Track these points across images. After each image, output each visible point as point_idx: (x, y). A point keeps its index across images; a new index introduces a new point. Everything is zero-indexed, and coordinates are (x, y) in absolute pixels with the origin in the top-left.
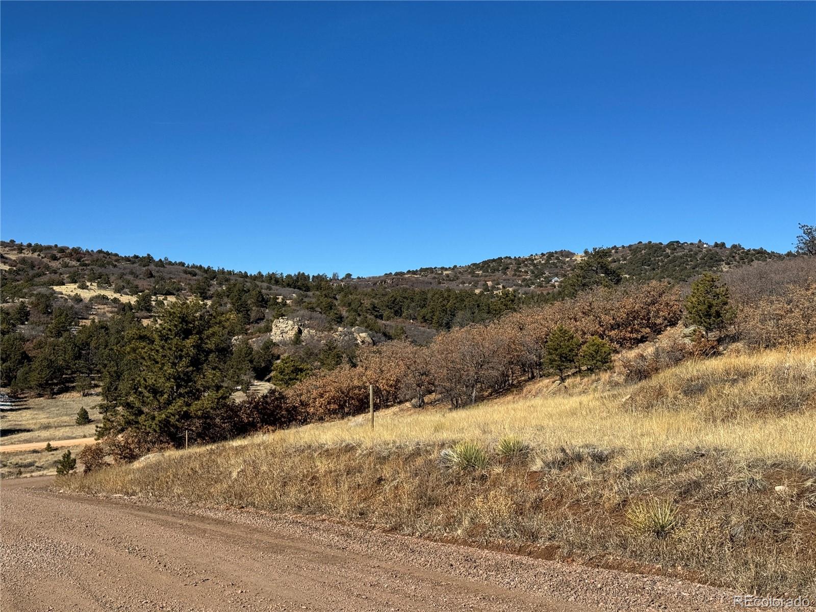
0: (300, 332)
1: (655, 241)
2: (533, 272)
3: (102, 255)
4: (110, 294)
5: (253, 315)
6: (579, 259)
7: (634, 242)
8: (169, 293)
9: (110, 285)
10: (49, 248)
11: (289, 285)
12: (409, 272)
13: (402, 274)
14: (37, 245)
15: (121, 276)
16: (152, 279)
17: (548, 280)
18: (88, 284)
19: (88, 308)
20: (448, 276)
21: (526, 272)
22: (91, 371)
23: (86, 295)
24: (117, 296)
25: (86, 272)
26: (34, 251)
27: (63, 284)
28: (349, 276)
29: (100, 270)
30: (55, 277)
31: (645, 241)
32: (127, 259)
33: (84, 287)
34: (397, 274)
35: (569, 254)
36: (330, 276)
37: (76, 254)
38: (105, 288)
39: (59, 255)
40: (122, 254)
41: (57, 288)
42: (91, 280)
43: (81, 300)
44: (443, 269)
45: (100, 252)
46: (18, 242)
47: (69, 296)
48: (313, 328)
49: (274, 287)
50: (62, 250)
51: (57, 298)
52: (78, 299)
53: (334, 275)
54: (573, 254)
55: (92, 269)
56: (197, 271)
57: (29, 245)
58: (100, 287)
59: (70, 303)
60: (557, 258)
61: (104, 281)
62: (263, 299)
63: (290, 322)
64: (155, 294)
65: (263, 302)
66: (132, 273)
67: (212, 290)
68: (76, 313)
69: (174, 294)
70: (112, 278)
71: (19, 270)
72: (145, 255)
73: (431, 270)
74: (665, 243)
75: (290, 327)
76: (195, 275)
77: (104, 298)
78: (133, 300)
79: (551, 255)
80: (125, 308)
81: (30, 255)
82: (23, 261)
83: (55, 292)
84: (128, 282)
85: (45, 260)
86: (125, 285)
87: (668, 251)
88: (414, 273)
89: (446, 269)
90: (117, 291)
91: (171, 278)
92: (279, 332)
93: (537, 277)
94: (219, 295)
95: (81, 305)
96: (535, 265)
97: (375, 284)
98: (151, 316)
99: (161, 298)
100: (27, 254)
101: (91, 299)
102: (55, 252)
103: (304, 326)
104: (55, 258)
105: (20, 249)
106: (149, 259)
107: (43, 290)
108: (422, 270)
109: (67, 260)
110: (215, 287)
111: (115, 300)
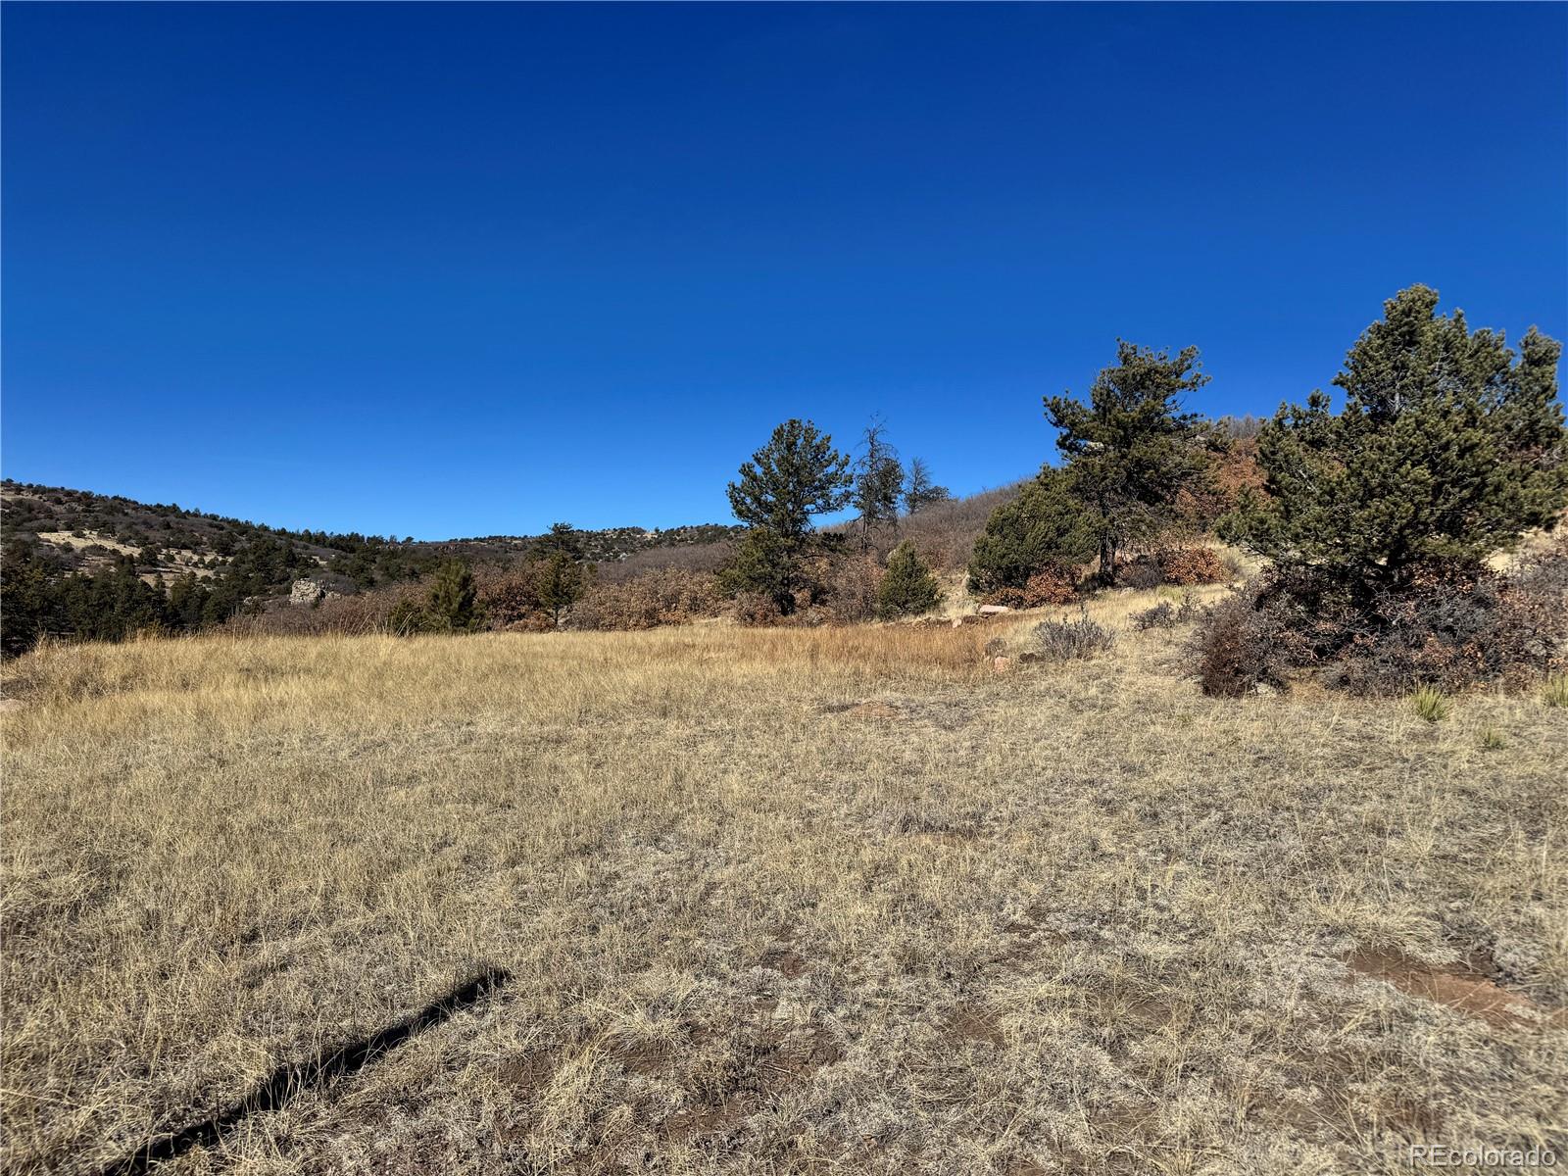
0: (323, 595)
1: (721, 524)
2: (602, 546)
3: (117, 501)
4: (109, 544)
5: (278, 574)
6: (649, 537)
7: (702, 524)
8: (185, 547)
9: (114, 535)
10: (54, 490)
11: (331, 546)
12: (476, 539)
13: (467, 540)
14: (39, 486)
15: (129, 527)
16: (168, 531)
17: (616, 555)
18: (87, 532)
19: (79, 558)
20: (516, 545)
21: (596, 546)
22: (63, 627)
23: (78, 544)
24: (119, 547)
25: (89, 519)
26: (35, 492)
27: (56, 531)
28: (410, 539)
29: (106, 518)
30: (49, 523)
31: (712, 524)
32: (148, 508)
33: (80, 535)
34: (462, 540)
35: (640, 531)
36: (387, 538)
37: (86, 499)
38: (107, 538)
39: (64, 499)
40: (142, 501)
41: (44, 535)
42: (91, 528)
43: (72, 550)
44: (512, 538)
45: (115, 498)
46: (16, 481)
47: (58, 544)
48: (337, 591)
49: (311, 546)
50: (69, 494)
51: (42, 545)
52: (67, 548)
53: (392, 538)
54: (644, 532)
55: (96, 517)
56: (225, 525)
57: (30, 486)
58: (101, 536)
59: (57, 552)
60: (629, 534)
61: (106, 529)
62: (294, 558)
63: (313, 584)
64: (167, 547)
65: (292, 560)
66: (145, 523)
67: (237, 546)
68: (62, 564)
69: (190, 548)
70: (118, 527)
71: (13, 513)
72: (170, 505)
73: (500, 539)
74: (730, 526)
75: (311, 590)
76: (222, 529)
77: (101, 548)
78: (136, 552)
79: (623, 531)
80: (123, 561)
81: (30, 497)
82: (20, 503)
83: (40, 539)
84: (137, 533)
85: (47, 503)
86: (132, 535)
87: (732, 534)
88: (481, 540)
89: (516, 539)
90: (123, 541)
91: (192, 531)
92: (298, 595)
93: (606, 551)
94: (244, 552)
95: (70, 555)
96: (605, 540)
97: (436, 549)
98: (156, 571)
99: (173, 552)
100: (26, 496)
101: (83, 550)
102: (61, 496)
103: (329, 589)
104: (59, 502)
105: (19, 489)
106: (175, 509)
107: (25, 536)
108: (490, 538)
109: (74, 505)
110: (243, 543)
111: (115, 552)
